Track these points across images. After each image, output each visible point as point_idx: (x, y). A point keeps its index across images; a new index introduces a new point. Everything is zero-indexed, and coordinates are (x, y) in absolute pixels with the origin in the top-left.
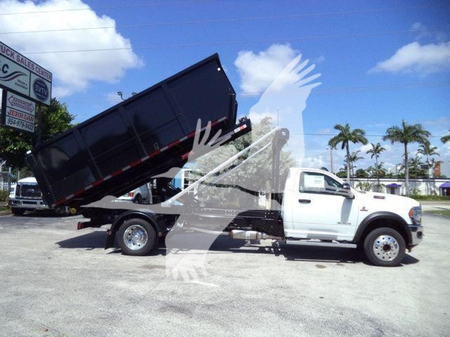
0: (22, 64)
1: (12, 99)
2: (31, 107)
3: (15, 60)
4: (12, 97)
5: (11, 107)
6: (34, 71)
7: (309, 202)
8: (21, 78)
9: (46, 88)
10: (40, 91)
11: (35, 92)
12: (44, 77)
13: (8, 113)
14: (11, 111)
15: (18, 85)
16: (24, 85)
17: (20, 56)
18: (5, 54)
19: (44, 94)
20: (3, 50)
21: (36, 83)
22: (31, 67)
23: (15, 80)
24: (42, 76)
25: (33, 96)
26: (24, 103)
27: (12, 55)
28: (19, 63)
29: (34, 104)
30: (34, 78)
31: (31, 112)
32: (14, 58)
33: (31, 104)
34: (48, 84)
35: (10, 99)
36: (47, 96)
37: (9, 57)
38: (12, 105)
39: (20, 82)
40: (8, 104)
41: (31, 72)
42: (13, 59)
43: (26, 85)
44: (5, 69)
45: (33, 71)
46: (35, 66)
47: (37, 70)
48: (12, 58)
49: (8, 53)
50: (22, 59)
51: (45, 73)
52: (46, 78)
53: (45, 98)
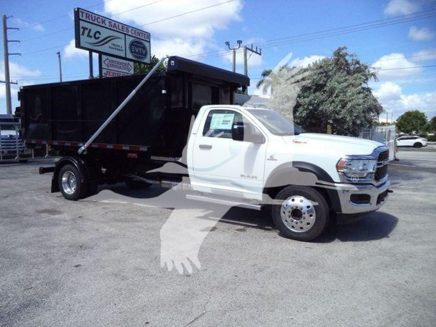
0: (115, 29)
1: (107, 61)
2: (130, 66)
3: (108, 27)
4: (107, 59)
5: (107, 68)
6: (130, 33)
7: (209, 147)
8: (115, 42)
9: (144, 48)
10: (137, 51)
11: (132, 52)
12: (141, 37)
13: (105, 74)
14: (107, 72)
15: (112, 48)
16: (118, 48)
17: (112, 22)
18: (96, 22)
19: (142, 54)
20: (93, 19)
21: (132, 44)
22: (125, 30)
23: (109, 44)
24: (138, 37)
25: (130, 56)
26: (121, 63)
27: (103, 22)
28: (112, 28)
29: (132, 63)
30: (129, 40)
31: (129, 71)
32: (105, 24)
33: (129, 64)
34: (146, 44)
35: (106, 62)
36: (145, 55)
37: (101, 24)
38: (108, 67)
39: (114, 45)
40: (104, 66)
41: (125, 34)
42: (105, 26)
43: (121, 47)
44: (97, 35)
45: (128, 33)
46: (130, 29)
47: (133, 32)
48: (103, 25)
49: (99, 20)
50: (115, 24)
51: (142, 33)
52: (143, 38)
53: (144, 57)
